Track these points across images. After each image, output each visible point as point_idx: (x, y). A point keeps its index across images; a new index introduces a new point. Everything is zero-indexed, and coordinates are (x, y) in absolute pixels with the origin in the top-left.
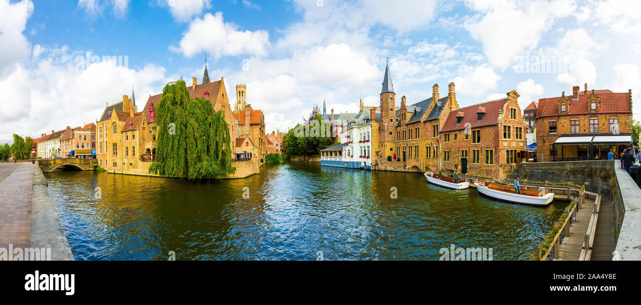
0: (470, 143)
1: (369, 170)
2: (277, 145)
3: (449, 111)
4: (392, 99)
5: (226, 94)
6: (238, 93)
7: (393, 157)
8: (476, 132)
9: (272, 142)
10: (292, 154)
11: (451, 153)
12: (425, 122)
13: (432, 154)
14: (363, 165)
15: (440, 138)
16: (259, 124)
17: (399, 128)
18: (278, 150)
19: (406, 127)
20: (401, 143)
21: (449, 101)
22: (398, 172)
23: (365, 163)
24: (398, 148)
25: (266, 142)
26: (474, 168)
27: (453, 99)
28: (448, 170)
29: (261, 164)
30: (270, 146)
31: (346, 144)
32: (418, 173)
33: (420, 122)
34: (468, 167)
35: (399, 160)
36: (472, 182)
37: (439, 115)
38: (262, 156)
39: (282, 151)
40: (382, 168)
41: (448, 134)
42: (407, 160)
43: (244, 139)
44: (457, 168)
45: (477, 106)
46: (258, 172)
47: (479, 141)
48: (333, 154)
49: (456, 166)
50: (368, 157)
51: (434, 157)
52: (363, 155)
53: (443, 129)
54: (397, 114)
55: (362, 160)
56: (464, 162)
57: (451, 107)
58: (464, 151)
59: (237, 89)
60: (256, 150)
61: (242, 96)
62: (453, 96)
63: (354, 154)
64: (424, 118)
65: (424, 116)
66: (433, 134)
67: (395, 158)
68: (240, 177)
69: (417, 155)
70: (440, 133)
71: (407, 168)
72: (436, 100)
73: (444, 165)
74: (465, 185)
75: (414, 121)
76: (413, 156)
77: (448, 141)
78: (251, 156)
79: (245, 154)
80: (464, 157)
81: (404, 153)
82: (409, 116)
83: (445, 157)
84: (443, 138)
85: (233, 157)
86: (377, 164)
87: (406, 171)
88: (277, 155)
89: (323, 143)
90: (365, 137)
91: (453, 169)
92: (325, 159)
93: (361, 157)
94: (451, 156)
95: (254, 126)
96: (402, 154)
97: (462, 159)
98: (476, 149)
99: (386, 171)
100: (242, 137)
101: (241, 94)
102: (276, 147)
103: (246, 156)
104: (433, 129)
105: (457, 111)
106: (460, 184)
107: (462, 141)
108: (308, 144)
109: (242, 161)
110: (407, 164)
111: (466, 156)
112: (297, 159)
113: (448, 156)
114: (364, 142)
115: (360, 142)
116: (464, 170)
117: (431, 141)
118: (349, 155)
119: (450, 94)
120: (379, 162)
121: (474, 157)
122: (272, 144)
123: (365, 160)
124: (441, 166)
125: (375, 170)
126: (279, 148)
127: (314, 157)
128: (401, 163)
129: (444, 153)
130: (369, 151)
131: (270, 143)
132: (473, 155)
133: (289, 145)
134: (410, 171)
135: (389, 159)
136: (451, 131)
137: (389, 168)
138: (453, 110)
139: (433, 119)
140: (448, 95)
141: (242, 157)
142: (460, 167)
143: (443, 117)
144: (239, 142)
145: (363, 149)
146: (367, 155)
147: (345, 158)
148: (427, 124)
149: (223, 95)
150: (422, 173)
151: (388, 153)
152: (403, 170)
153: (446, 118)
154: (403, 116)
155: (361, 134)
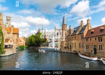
0: (97, 42)
1: (58, 52)
2: (23, 42)
3: (88, 30)
4: (66, 27)
5: (3, 20)
6: (7, 20)
7: (66, 47)
8: (100, 37)
9: (21, 41)
10: (29, 46)
11: (89, 46)
12: (78, 34)
13: (81, 46)
14: (56, 50)
15: (84, 40)
16: (17, 34)
17: (68, 37)
18: (23, 44)
19: (71, 36)
20: (69, 42)
21: (87, 26)
22: (69, 52)
23: (57, 49)
24: (68, 44)
25: (19, 41)
26: (100, 53)
27: (89, 26)
28: (88, 53)
29: (16, 49)
30: (20, 42)
31: (50, 42)
32: (76, 53)
33: (76, 34)
34: (97, 52)
35: (69, 48)
36: (99, 58)
37: (84, 31)
38: (17, 46)
39: (25, 44)
40: (63, 51)
41: (88, 39)
42: (72, 48)
43: (9, 39)
44: (92, 52)
45: (100, 27)
46: (15, 53)
47: (101, 41)
48: (45, 46)
49: (92, 51)
50: (58, 47)
51: (82, 47)
52: (56, 46)
53: (85, 37)
54: (68, 32)
55: (56, 48)
56: (95, 50)
57: (88, 29)
58: (95, 46)
59: (6, 18)
60: (15, 44)
61: (9, 21)
62: (89, 24)
63: (53, 46)
64: (77, 33)
65: (78, 32)
66: (81, 39)
67: (67, 47)
68: (6, 55)
69: (75, 46)
70: (84, 38)
71: (72, 51)
72: (82, 26)
73: (86, 51)
74: (96, 59)
75: (74, 34)
76: (74, 47)
77: (88, 41)
78: (12, 46)
79: (10, 45)
80: (95, 48)
81: (71, 46)
82: (72, 32)
83: (87, 47)
84: (85, 40)
85: (4, 46)
86: (61, 50)
87: (72, 52)
88: (23, 46)
89: (42, 42)
90: (56, 40)
91: (90, 52)
92: (42, 48)
93: (55, 47)
94: (89, 47)
95: (14, 34)
96: (70, 46)
97: (94, 49)
98: (100, 44)
99: (64, 52)
100: (8, 38)
101: (8, 20)
102: (23, 43)
103: (10, 46)
104: (81, 37)
105: (91, 30)
106: (93, 58)
107: (94, 41)
108: (36, 42)
109: (8, 48)
110: (72, 50)
111: (96, 47)
112: (31, 48)
113: (88, 47)
114: (56, 42)
115: (55, 42)
116: (95, 53)
117: (81, 41)
118: (51, 46)
119: (88, 24)
120: (61, 49)
121: (100, 48)
122: (21, 42)
123: (57, 48)
124: (85, 51)
125: (60, 52)
126: (24, 43)
127: (38, 47)
128: (70, 49)
129: (86, 46)
130: (58, 45)
131: (20, 41)
132: (99, 47)
133: (28, 42)
134: (73, 52)
135: (65, 48)
136: (89, 38)
137: (65, 51)
138: (89, 29)
139: (81, 33)
140: (87, 24)
141: (9, 46)
142: (93, 52)
143: (85, 32)
144: (7, 40)
145: (56, 44)
146: (57, 46)
147: (50, 47)
148: (79, 35)
149: (1, 20)
150: (77, 53)
151: (65, 46)
152: (70, 52)
153: (86, 33)
154: (70, 32)
155: (55, 39)
